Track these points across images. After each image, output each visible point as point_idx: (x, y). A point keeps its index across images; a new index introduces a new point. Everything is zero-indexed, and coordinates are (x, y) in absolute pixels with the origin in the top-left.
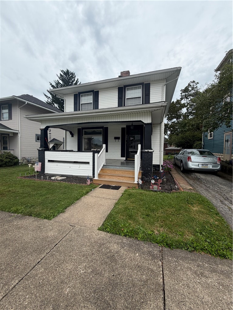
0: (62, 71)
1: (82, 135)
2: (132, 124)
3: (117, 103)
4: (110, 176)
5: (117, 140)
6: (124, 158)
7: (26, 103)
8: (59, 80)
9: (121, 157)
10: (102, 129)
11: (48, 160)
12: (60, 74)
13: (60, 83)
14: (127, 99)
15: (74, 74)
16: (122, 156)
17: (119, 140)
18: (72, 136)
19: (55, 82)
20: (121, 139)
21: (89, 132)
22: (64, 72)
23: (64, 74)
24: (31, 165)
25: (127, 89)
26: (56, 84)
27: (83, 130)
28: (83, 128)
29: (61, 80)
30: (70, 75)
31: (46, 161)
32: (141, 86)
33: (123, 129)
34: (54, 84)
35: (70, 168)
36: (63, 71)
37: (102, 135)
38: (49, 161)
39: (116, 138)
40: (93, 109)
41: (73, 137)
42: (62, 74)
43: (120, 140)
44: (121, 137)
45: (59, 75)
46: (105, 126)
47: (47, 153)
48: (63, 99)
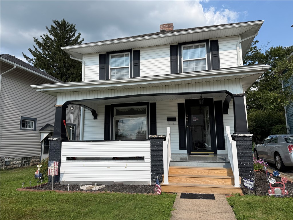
0: (54, 22)
1: (113, 116)
2: (201, 97)
3: (170, 68)
4: (188, 178)
5: (171, 123)
6: (185, 152)
7: (15, 67)
8: (49, 34)
9: (180, 149)
10: (146, 107)
11: (67, 158)
12: (52, 26)
13: (51, 39)
14: (183, 61)
15: (74, 26)
16: (182, 147)
17: (175, 122)
18: (95, 117)
19: (43, 38)
20: (177, 120)
21: (123, 111)
22: (59, 23)
23: (58, 26)
24: (41, 166)
25: (183, 47)
26: (44, 40)
27: (114, 108)
28: (114, 105)
29: (52, 34)
30: (66, 28)
31: (63, 159)
32: (205, 44)
33: (180, 106)
34: (40, 40)
35: (109, 169)
36: (57, 21)
37: (146, 115)
38: (69, 159)
39: (170, 119)
40: (131, 77)
41: (97, 119)
42: (55, 26)
43: (177, 123)
44: (177, 118)
45: (50, 28)
46: (150, 102)
47: (64, 145)
48: (82, 61)
